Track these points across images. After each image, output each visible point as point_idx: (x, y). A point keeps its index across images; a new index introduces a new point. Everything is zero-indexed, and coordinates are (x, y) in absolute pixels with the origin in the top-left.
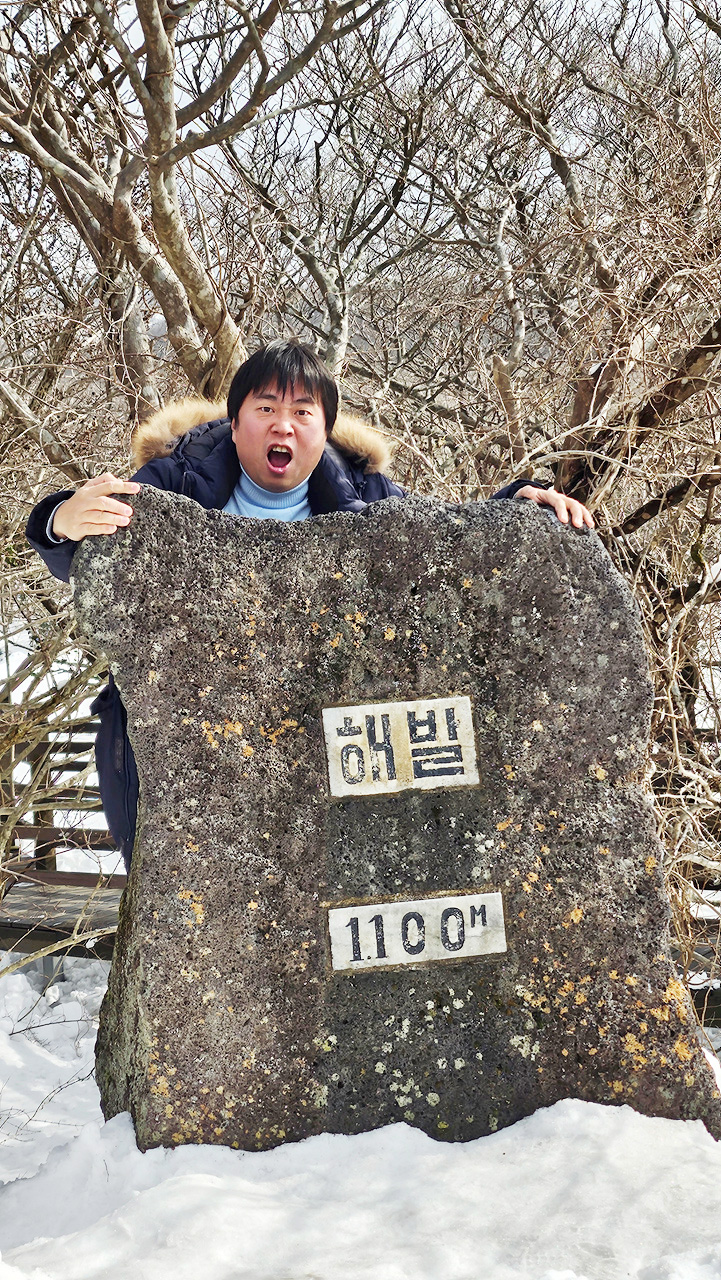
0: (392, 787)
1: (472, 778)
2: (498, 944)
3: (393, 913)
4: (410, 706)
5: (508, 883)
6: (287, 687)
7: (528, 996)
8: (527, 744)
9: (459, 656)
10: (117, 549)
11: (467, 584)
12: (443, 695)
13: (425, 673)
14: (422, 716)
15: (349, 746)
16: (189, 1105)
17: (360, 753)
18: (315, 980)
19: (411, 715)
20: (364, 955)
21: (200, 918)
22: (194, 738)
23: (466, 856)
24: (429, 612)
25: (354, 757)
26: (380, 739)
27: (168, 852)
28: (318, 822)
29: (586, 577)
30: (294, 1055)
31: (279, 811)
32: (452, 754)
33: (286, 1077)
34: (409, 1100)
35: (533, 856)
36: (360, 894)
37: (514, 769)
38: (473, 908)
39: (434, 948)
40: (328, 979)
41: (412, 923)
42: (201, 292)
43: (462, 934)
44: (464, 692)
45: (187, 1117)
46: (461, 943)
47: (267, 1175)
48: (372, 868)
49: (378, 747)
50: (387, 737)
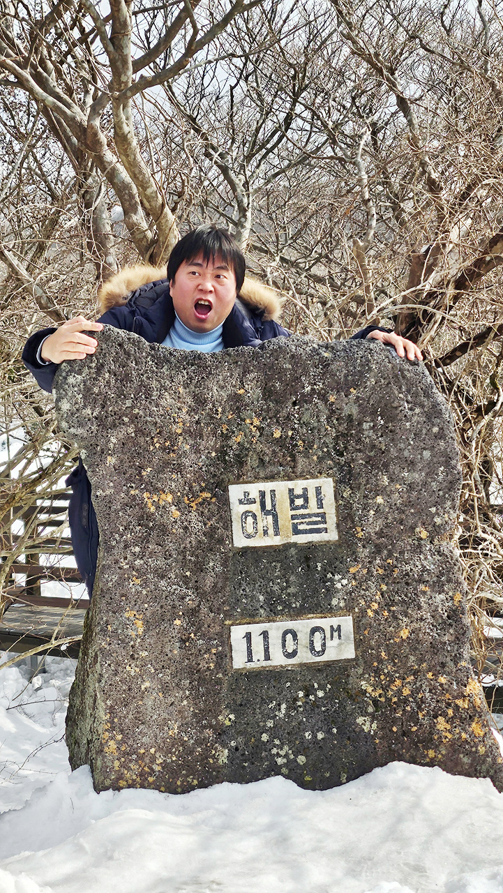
0: (276, 541)
1: (332, 536)
2: (349, 653)
3: (276, 629)
4: (290, 484)
5: (357, 610)
6: (204, 469)
7: (370, 689)
8: (372, 512)
9: (325, 450)
10: (86, 370)
11: (332, 399)
12: (313, 477)
13: (301, 462)
14: (298, 491)
15: (247, 512)
16: (131, 761)
17: (254, 516)
18: (220, 675)
19: (291, 491)
20: (254, 659)
21: (141, 631)
22: (138, 504)
23: (328, 590)
24: (305, 419)
25: (250, 520)
26: (269, 507)
27: (120, 584)
28: (224, 564)
29: (416, 395)
30: (205, 727)
31: (197, 556)
32: (320, 519)
33: (199, 742)
34: (285, 761)
35: (375, 592)
36: (252, 616)
37: (362, 530)
38: (332, 627)
39: (304, 655)
40: (230, 675)
41: (289, 637)
42: (148, 190)
43: (324, 645)
44: (328, 475)
45: (129, 769)
46: (323, 651)
47: (184, 810)
48: (261, 598)
49: (267, 513)
50: (274, 506)
